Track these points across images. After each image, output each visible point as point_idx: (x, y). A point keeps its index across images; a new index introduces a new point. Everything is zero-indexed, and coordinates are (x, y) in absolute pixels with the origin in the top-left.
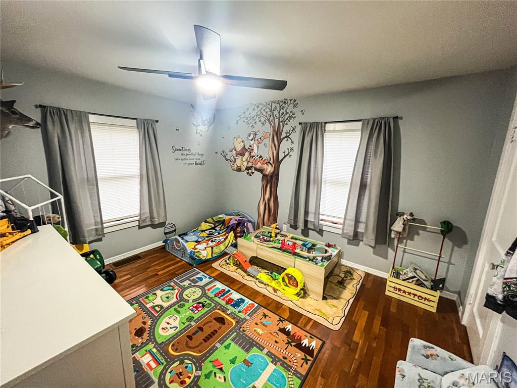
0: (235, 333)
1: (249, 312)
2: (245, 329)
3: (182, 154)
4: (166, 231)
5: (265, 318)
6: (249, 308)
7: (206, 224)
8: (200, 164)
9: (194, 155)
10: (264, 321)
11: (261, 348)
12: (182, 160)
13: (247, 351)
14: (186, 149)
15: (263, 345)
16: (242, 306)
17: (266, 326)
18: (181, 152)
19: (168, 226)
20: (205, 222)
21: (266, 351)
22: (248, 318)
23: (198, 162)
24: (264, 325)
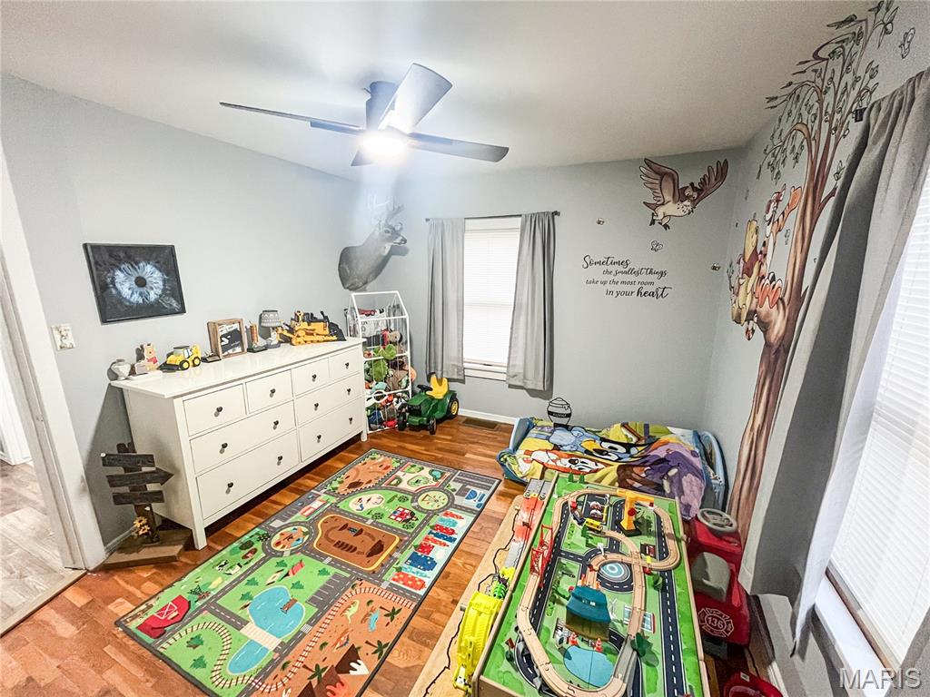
0: (348, 575)
1: (400, 584)
2: (357, 588)
3: (608, 272)
4: (551, 409)
5: (386, 615)
6: (410, 583)
7: (623, 429)
8: (652, 294)
9: (637, 273)
10: (378, 614)
11: (313, 621)
12: (604, 283)
13: (312, 601)
14: (615, 260)
15: (319, 624)
16: (415, 569)
17: (364, 620)
18: (604, 267)
19: (555, 402)
20: (623, 425)
21: (307, 629)
22: (384, 585)
23: (646, 288)
24: (368, 615)
